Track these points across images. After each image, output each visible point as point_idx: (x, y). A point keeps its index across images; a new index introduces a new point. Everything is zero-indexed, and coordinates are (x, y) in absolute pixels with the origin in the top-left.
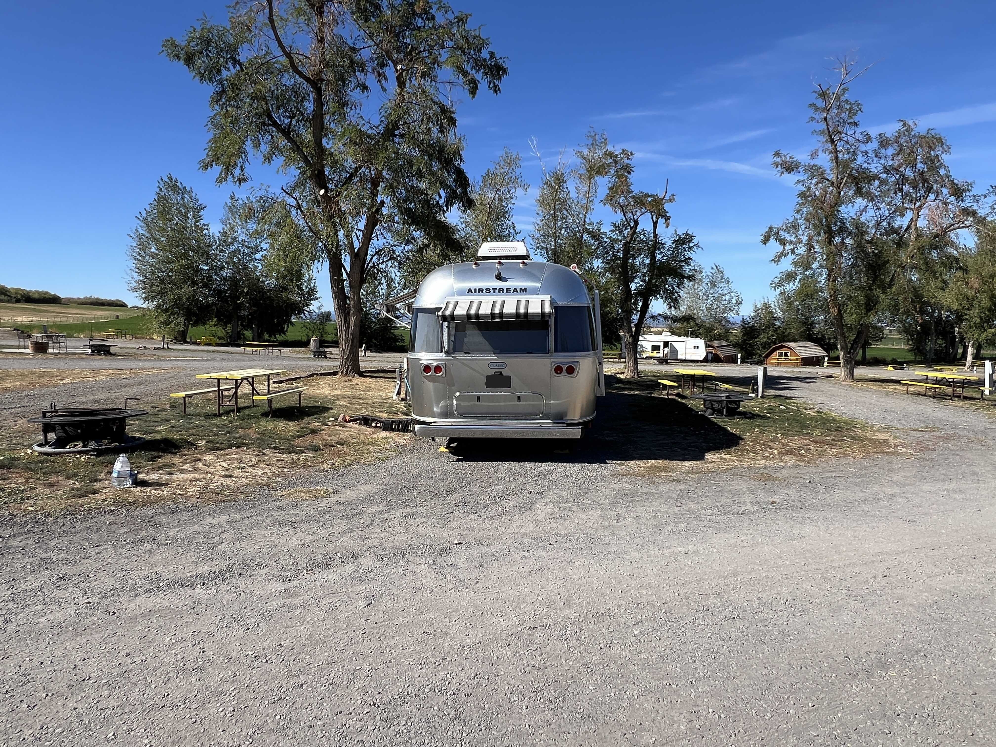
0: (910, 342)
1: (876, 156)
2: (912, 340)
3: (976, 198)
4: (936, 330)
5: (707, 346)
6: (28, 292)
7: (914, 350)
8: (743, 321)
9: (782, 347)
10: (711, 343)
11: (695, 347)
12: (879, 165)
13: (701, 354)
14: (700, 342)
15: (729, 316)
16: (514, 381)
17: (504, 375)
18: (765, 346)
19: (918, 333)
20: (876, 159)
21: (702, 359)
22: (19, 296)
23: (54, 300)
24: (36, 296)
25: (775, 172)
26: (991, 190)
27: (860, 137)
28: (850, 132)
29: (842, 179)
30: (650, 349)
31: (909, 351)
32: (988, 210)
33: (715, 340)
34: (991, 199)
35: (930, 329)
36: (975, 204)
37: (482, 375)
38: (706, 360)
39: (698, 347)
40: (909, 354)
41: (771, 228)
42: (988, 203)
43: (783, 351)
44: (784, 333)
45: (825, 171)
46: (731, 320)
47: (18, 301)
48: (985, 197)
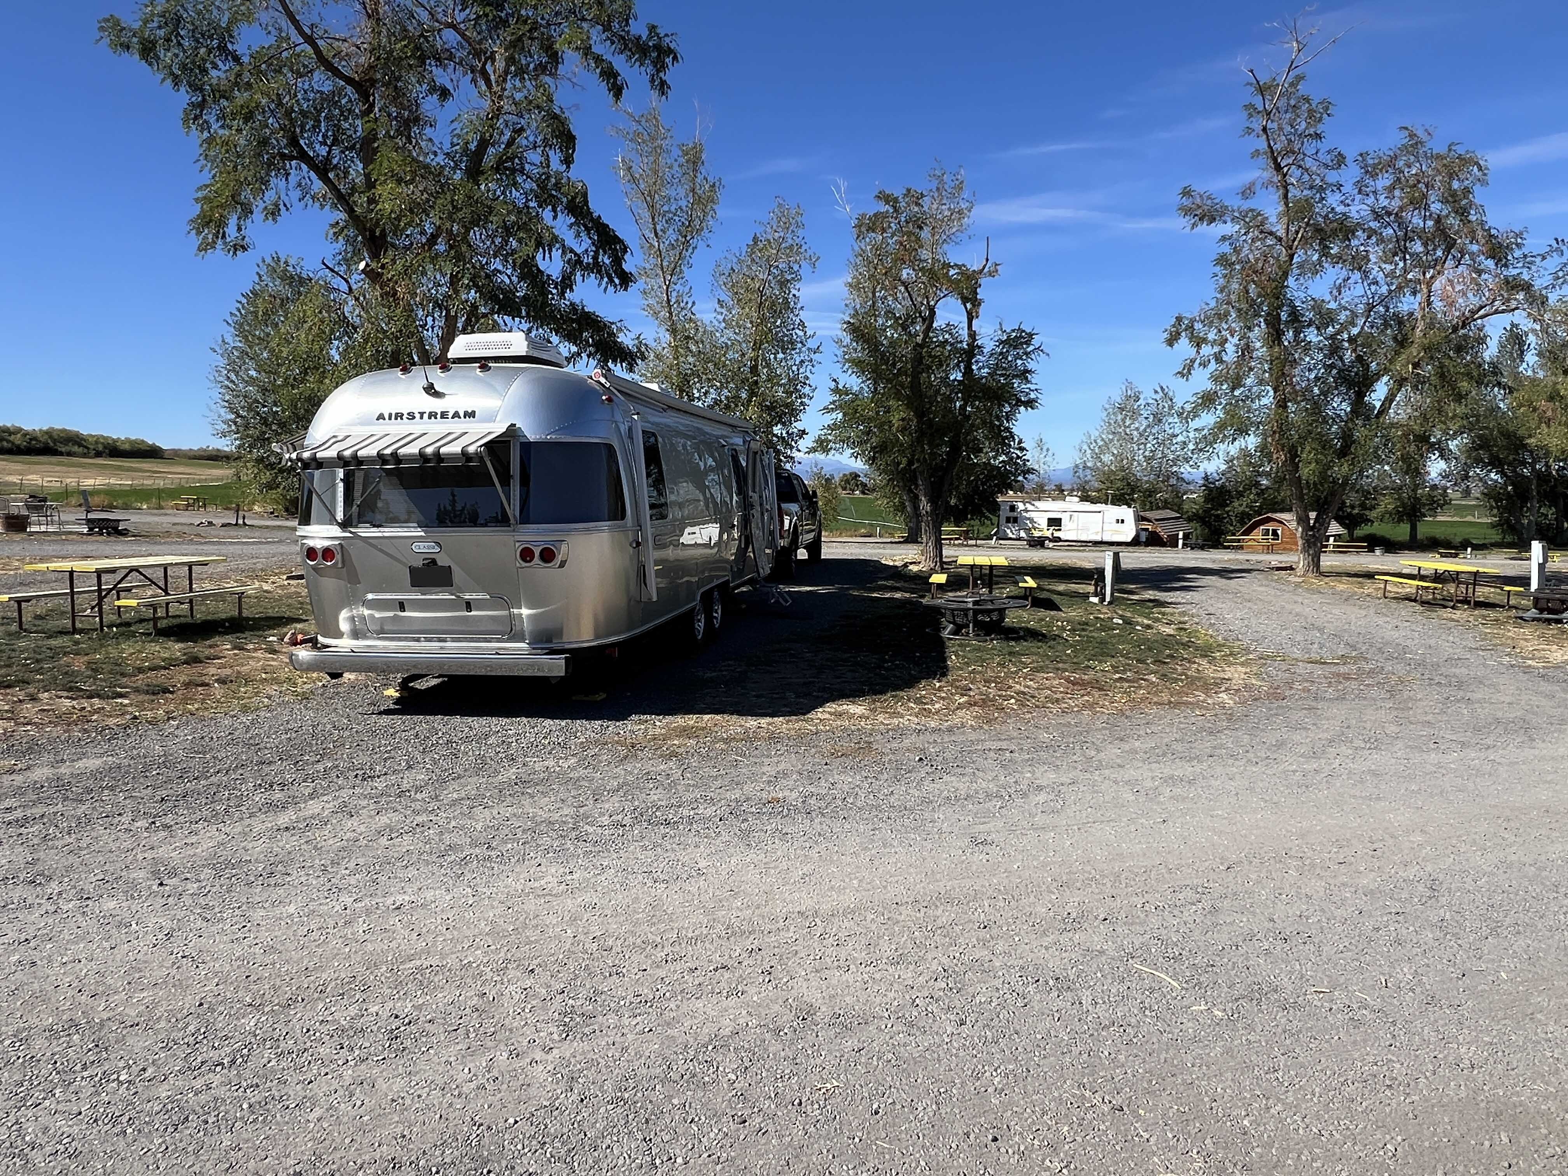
0: (1495, 511)
1: (1360, 192)
2: (1498, 508)
3: (1527, 261)
4: (1538, 493)
5: (1139, 519)
6: (115, 441)
7: (1502, 525)
8: (1206, 478)
9: (1269, 520)
10: (1148, 514)
11: (1118, 521)
12: (1366, 207)
13: (1128, 532)
14: (1127, 513)
15: (1182, 470)
16: (458, 574)
17: (440, 564)
18: (1243, 518)
19: (1509, 496)
20: (1358, 197)
21: (1129, 540)
22: (100, 448)
23: (152, 453)
24: (127, 447)
25: (1184, 222)
26: (1555, 245)
27: (1327, 159)
28: (1310, 151)
29: (1297, 232)
30: (1044, 524)
31: (1493, 526)
32: (1547, 280)
33: (1158, 508)
34: (1553, 263)
35: (1528, 490)
36: (1525, 271)
37: (404, 564)
38: (1135, 542)
39: (1123, 521)
40: (1493, 531)
41: (1179, 319)
42: (1545, 269)
43: (1270, 527)
44: (1275, 497)
45: (1267, 218)
46: (1185, 476)
47: (98, 454)
48: (1544, 258)
